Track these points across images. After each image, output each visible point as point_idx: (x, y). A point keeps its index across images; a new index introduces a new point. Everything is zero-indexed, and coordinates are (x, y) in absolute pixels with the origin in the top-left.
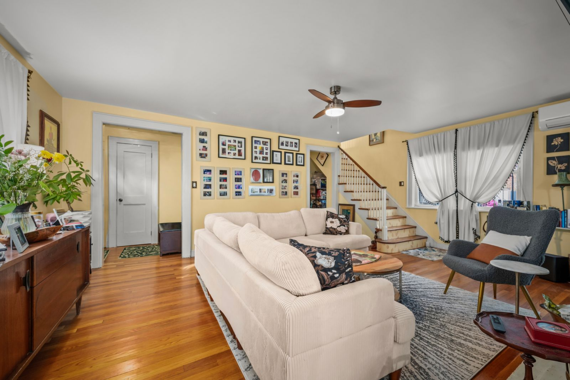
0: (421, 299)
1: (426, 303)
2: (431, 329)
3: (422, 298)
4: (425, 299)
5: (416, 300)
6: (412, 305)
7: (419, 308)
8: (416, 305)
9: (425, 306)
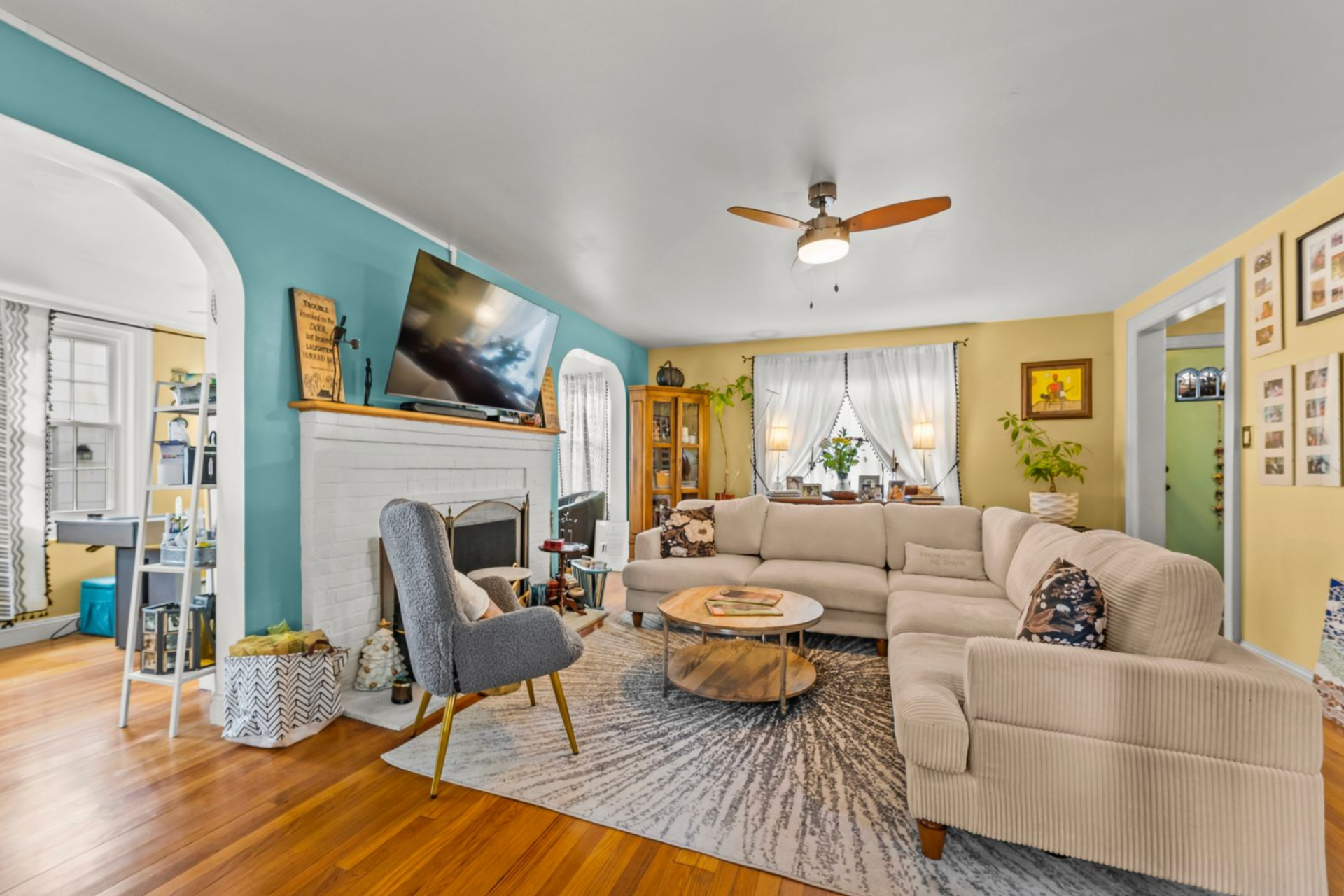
0: (629, 715)
1: (620, 710)
2: (611, 668)
3: (628, 720)
4: (622, 721)
5: (640, 712)
6: (643, 696)
7: (630, 695)
8: (637, 699)
9: (620, 703)
